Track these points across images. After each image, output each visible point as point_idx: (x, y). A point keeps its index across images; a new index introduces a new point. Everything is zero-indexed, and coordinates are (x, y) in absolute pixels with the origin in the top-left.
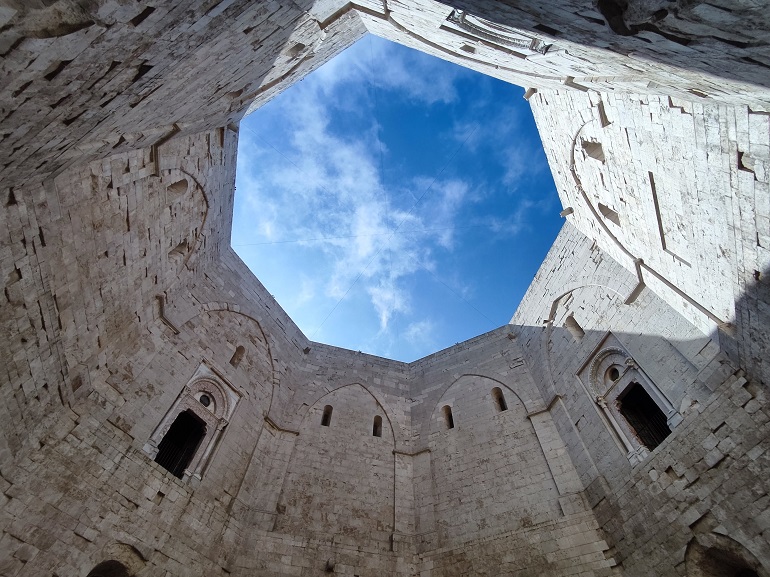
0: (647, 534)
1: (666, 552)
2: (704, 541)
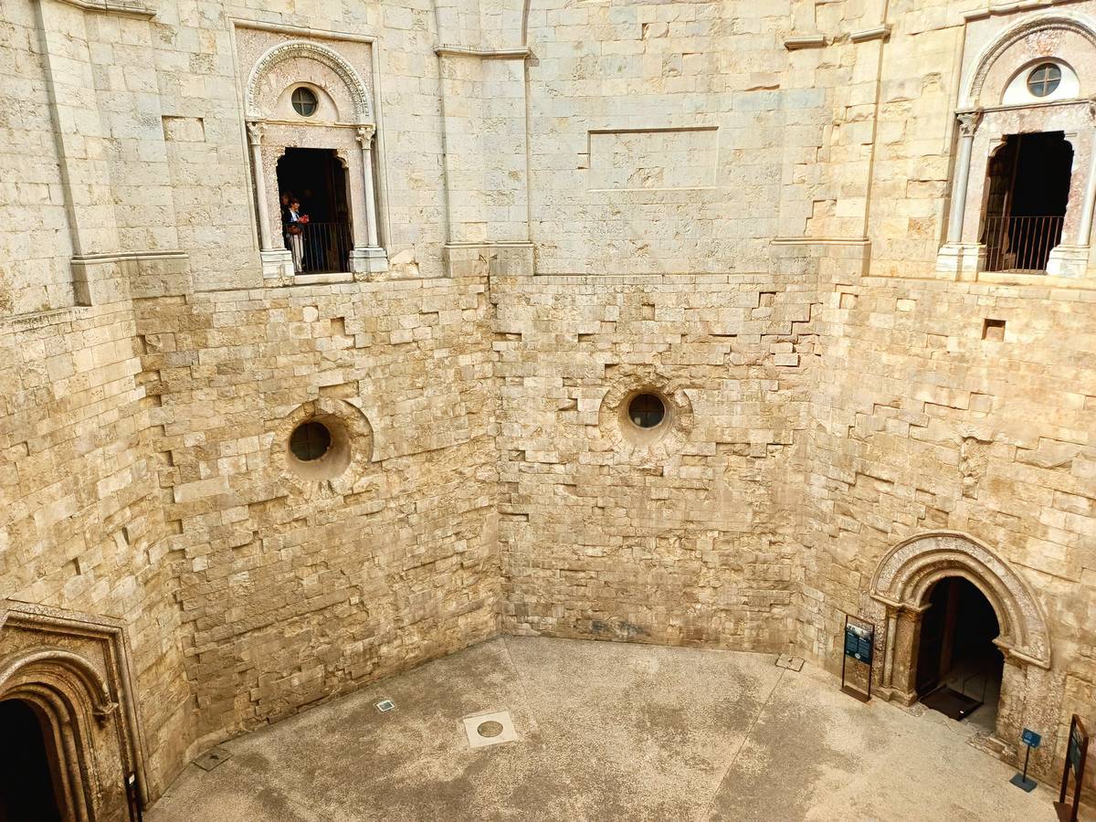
1: (262, 404)
2: (328, 407)
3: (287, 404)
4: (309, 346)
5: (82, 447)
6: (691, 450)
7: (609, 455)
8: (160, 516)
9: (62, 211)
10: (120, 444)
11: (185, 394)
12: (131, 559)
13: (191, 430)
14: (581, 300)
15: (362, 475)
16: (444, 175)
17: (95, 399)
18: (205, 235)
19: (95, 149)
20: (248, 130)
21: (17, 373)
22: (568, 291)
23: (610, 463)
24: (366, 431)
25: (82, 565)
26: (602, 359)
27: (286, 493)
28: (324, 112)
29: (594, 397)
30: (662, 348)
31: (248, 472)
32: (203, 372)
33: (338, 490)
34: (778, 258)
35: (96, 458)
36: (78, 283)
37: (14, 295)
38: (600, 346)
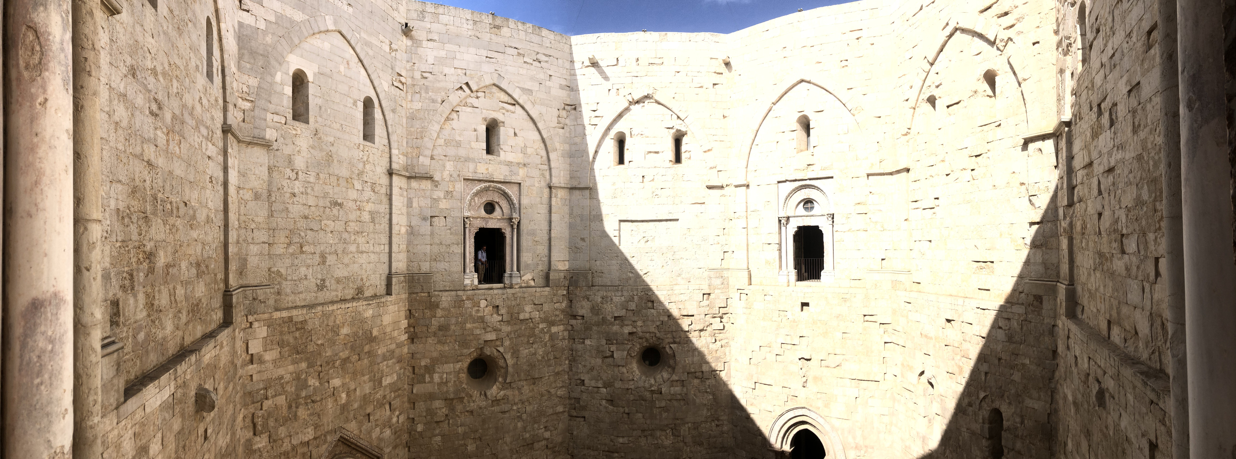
0: (451, 332)
1: (457, 347)
2: (488, 351)
3: (469, 348)
4: (482, 319)
5: (379, 360)
6: (675, 377)
7: (632, 383)
8: (406, 399)
9: (387, 255)
10: (394, 360)
11: (424, 339)
12: (390, 419)
13: (424, 357)
14: (616, 299)
15: (501, 390)
16: (550, 239)
17: (387, 338)
18: (442, 266)
19: (403, 230)
20: (464, 221)
21: (361, 323)
22: (609, 294)
23: (633, 387)
24: (504, 365)
25: (371, 418)
26: (627, 330)
27: (464, 395)
28: (497, 213)
29: (623, 350)
30: (658, 323)
31: (447, 382)
32: (433, 329)
33: (489, 397)
34: (710, 278)
35: (383, 366)
36: (389, 285)
37: (365, 289)
38: (626, 323)
